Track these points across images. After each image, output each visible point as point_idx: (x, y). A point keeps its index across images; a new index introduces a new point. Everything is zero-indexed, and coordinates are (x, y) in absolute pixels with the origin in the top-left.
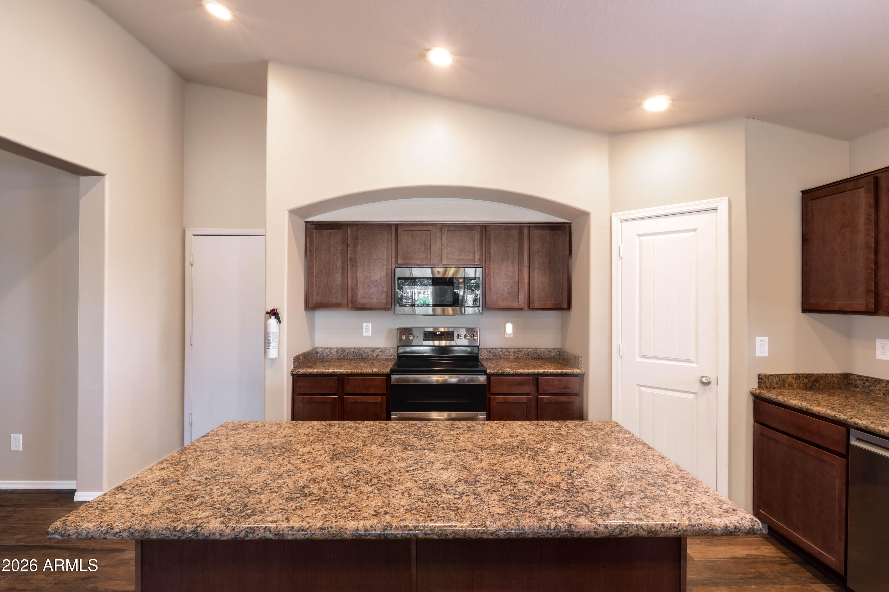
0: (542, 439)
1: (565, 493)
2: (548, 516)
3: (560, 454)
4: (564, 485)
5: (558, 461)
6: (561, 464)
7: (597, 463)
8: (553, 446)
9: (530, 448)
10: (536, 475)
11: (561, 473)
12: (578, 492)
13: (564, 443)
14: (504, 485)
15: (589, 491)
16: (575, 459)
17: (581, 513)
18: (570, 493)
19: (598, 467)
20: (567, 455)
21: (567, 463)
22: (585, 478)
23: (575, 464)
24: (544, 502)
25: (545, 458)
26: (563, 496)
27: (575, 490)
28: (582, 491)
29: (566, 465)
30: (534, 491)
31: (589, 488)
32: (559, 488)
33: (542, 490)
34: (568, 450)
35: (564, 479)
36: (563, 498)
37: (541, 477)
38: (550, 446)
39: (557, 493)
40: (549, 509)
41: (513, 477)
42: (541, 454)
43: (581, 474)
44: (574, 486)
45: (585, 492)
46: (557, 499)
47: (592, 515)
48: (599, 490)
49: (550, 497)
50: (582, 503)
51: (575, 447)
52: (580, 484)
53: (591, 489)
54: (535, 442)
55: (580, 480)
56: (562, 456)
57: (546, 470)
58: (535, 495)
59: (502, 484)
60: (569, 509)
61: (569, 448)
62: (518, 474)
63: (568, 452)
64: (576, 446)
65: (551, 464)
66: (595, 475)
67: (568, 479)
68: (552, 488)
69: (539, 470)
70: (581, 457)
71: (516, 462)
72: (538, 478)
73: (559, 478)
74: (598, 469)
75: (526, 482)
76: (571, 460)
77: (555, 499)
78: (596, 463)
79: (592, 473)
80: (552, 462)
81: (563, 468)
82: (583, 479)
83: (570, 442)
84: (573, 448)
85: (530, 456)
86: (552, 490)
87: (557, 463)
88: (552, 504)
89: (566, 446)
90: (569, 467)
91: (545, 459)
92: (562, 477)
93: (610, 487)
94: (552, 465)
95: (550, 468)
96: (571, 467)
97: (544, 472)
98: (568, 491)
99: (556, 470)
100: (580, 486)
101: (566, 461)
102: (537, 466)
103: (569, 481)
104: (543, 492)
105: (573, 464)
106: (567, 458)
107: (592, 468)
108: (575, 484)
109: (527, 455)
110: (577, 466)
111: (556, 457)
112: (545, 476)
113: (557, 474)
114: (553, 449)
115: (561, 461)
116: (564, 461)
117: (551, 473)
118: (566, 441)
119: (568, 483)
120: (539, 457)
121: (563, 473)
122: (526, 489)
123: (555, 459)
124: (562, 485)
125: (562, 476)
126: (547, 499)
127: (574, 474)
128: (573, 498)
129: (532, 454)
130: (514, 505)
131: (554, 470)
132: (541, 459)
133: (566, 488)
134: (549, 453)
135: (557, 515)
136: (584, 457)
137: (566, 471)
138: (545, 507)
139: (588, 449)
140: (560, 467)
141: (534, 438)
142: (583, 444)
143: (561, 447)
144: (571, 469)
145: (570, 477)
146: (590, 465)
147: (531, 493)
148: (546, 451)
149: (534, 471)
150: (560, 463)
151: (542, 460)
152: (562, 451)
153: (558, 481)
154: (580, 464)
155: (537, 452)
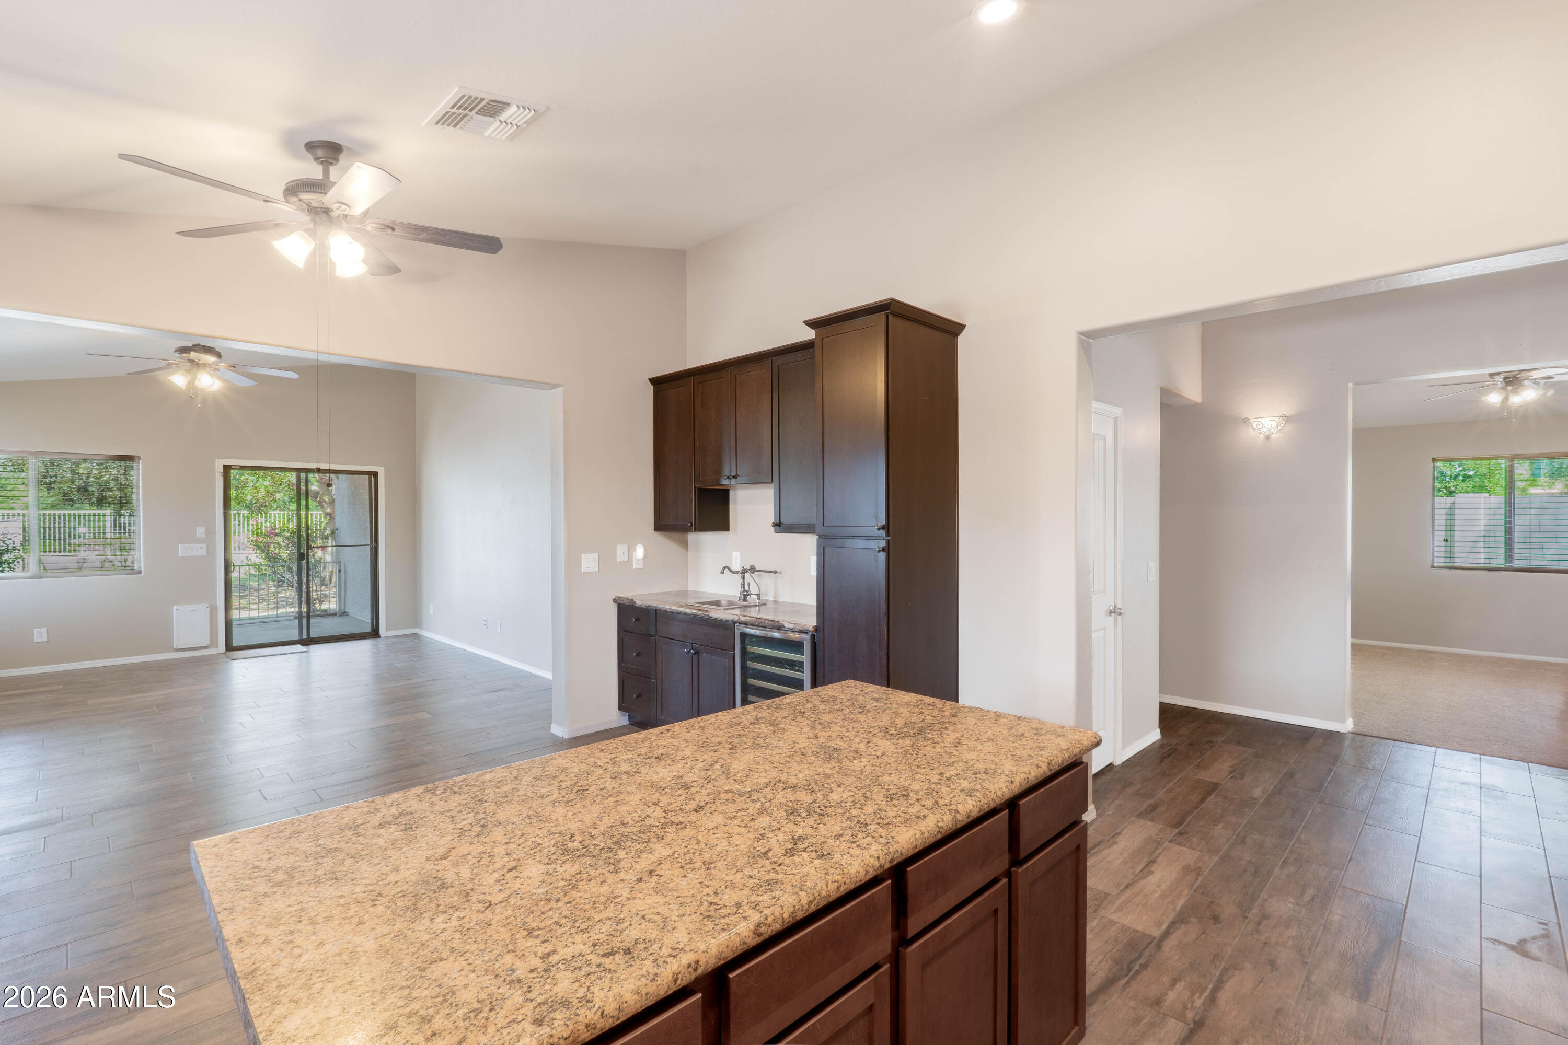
0: (575, 894)
1: (485, 798)
2: (500, 771)
3: (513, 864)
4: (490, 807)
5: (512, 846)
6: (504, 841)
7: (429, 866)
8: (537, 882)
9: (584, 855)
10: (539, 810)
11: (500, 824)
12: (466, 804)
13: (512, 901)
14: (576, 783)
15: (449, 811)
16: (479, 861)
17: (461, 784)
18: (479, 800)
19: (428, 859)
20: (498, 865)
21: (493, 847)
22: (456, 829)
23: (476, 849)
24: (511, 781)
25: (539, 844)
26: (489, 794)
27: (472, 805)
28: (460, 808)
29: (494, 842)
30: (530, 788)
31: (450, 814)
32: (496, 802)
33: (519, 793)
34: (498, 881)
35: (491, 817)
36: (487, 792)
37: (530, 808)
38: (545, 878)
39: (497, 795)
40: (502, 777)
41: (573, 796)
42: (553, 850)
43: (463, 832)
44: (473, 811)
45: (456, 807)
46: (495, 789)
47: (446, 785)
48: (434, 816)
49: (506, 788)
50: (460, 794)
51: (482, 897)
52: (463, 817)
53: (446, 814)
54: (585, 876)
55: (463, 823)
56: (506, 859)
57: (528, 821)
58: (527, 785)
59: (578, 784)
60: (477, 783)
61: (496, 888)
62: (568, 802)
63: (496, 875)
64: (479, 902)
65: (523, 835)
66: (437, 838)
67: (485, 819)
68: (506, 799)
69: (538, 818)
70: (465, 872)
71: (588, 819)
72: (534, 806)
73: (501, 816)
74: (430, 853)
75: (548, 795)
76: (487, 856)
77: (498, 788)
78: (432, 866)
79: (442, 841)
80: (522, 840)
81: (499, 834)
82: (459, 826)
83: (498, 909)
84: (487, 890)
85: (572, 837)
86: (507, 797)
87: (512, 840)
88: (499, 782)
89: (507, 893)
90: (487, 840)
91: (540, 841)
92: (496, 819)
93: (414, 826)
94: (520, 834)
95: (521, 826)
96: (484, 840)
97: (529, 817)
98: (482, 801)
99: (509, 827)
100: (465, 813)
101: (497, 850)
102: (546, 825)
103: (483, 816)
104: (518, 790)
105: (481, 849)
106: (497, 859)
107: (441, 851)
108: (472, 814)
109: (578, 838)
110: (473, 847)
111: (519, 854)
112: (525, 812)
113: (506, 821)
114: (534, 870)
115: (505, 847)
116: (501, 849)
117: (517, 819)
118: (510, 912)
119: (485, 813)
120: (553, 842)
121: (496, 826)
122: (543, 788)
123: (521, 848)
124: (492, 808)
125: (496, 821)
126: (509, 786)
127: (476, 829)
128: (473, 796)
129: (570, 845)
130: (546, 769)
131: (514, 826)
132: (546, 839)
133: (486, 804)
134: (538, 857)
135: (490, 774)
136: (457, 874)
137: (491, 831)
138: (508, 778)
139: (448, 901)
140: (505, 835)
141: (594, 888)
142: (462, 914)
143: (517, 885)
144: (482, 838)
145: (483, 822)
146: (445, 859)
147: (533, 786)
148: (546, 861)
149: (547, 814)
150: (507, 843)
151: (545, 837)
152: (513, 874)
153: (500, 810)
154: (466, 853)
155: (565, 852)
